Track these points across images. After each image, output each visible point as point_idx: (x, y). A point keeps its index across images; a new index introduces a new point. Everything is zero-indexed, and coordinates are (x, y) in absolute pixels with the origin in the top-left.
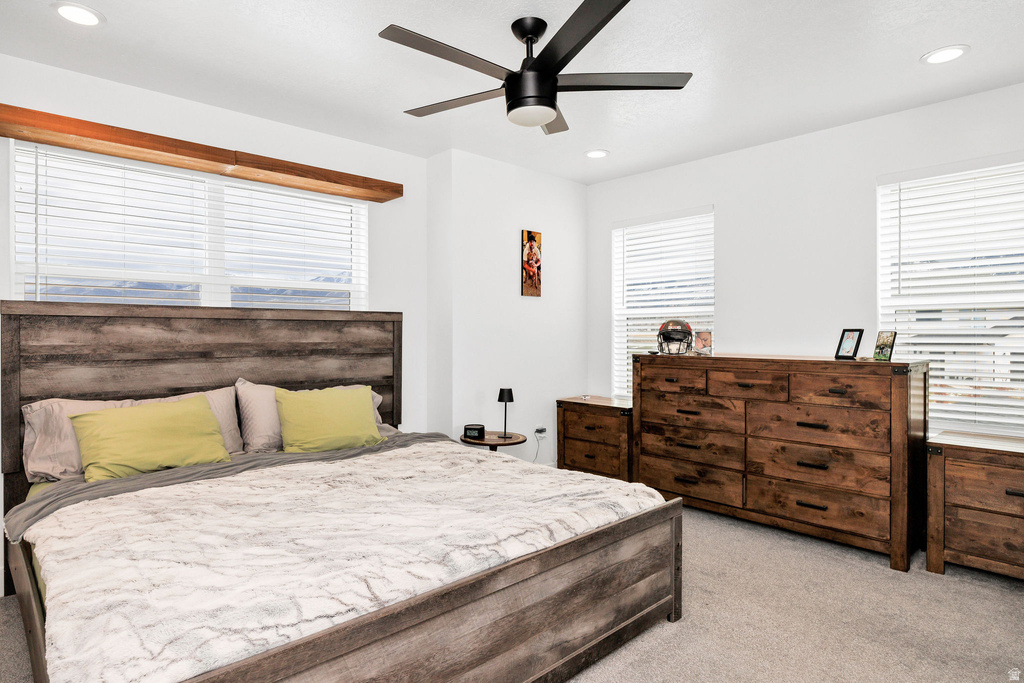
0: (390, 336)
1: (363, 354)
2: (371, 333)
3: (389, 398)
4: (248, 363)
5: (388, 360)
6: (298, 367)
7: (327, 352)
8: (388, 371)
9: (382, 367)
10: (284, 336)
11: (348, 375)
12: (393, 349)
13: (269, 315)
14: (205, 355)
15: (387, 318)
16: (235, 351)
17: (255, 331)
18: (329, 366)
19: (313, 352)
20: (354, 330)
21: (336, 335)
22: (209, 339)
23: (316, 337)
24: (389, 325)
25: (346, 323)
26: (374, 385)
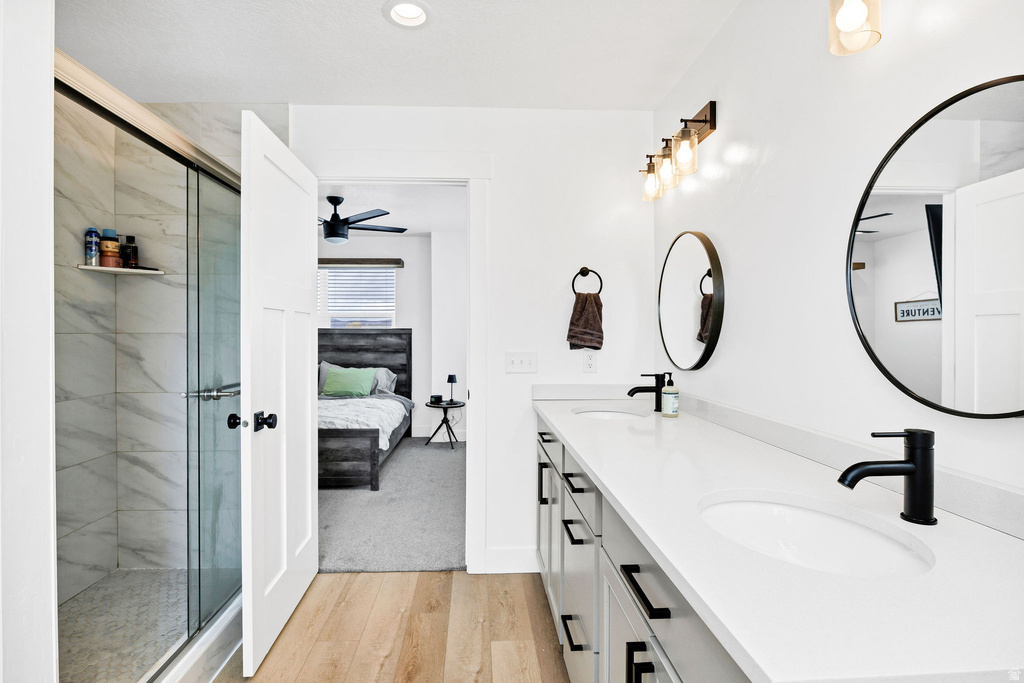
0: (405, 342)
1: (388, 352)
2: (393, 340)
3: (403, 377)
5: (404, 356)
6: (353, 357)
7: (367, 350)
8: (404, 361)
9: (400, 359)
10: (346, 342)
11: (380, 362)
12: (407, 349)
13: (337, 332)
15: (402, 332)
18: (369, 357)
19: (359, 350)
20: (383, 339)
21: (373, 341)
23: (362, 342)
24: (404, 336)
25: (378, 335)
26: (393, 369)
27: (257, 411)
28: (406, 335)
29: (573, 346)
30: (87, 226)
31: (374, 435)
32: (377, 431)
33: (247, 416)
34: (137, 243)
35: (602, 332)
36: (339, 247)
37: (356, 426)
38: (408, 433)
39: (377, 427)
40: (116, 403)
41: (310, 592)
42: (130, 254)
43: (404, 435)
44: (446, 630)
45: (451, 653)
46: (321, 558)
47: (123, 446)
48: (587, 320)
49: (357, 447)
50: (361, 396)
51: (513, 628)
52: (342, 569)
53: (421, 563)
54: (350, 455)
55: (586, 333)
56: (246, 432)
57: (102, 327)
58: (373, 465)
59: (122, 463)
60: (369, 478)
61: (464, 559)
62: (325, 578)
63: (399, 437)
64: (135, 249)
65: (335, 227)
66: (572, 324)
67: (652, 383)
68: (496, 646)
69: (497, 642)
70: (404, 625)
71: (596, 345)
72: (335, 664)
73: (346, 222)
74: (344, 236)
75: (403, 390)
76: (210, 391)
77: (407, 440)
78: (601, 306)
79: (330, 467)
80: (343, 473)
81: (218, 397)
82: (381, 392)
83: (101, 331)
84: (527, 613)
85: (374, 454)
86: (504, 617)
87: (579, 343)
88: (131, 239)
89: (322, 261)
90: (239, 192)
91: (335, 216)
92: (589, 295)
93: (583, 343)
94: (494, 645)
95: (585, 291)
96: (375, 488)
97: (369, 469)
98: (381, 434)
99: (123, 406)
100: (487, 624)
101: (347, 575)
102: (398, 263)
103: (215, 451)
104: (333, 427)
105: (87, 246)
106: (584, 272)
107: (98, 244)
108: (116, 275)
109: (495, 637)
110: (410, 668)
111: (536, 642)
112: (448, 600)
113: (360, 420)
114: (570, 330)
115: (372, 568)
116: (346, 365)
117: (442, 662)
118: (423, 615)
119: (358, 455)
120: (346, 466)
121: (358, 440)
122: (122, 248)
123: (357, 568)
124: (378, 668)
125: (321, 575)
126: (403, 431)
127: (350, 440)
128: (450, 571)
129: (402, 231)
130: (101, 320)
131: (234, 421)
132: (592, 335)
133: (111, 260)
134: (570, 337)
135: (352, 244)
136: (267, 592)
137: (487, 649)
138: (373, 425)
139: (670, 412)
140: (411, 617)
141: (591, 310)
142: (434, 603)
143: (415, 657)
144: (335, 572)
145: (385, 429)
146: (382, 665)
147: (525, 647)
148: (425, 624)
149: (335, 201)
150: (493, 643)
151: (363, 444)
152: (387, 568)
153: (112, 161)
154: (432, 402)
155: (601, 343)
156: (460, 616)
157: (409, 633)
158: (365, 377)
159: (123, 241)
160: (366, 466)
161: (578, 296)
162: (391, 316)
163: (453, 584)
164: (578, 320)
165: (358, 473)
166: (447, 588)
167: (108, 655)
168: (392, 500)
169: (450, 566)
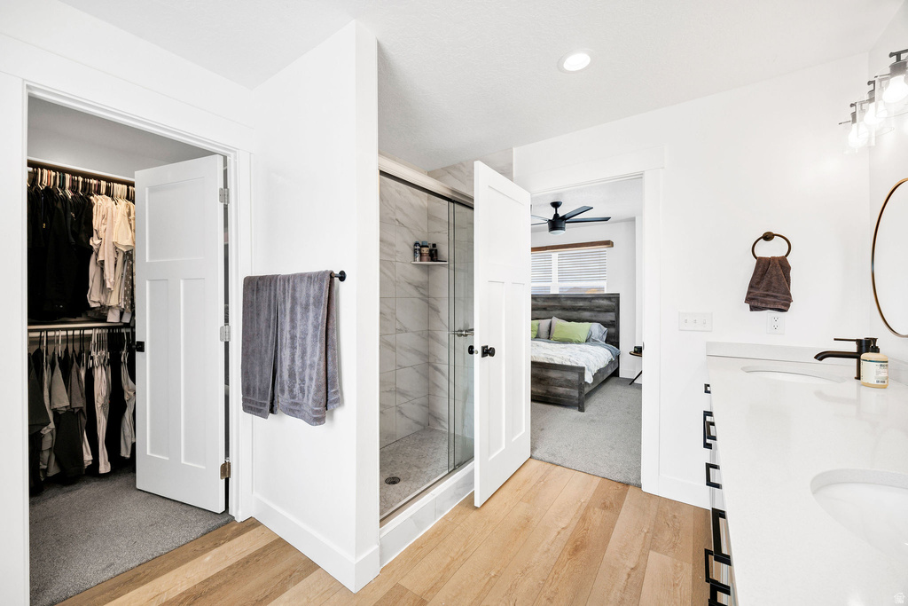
0: (614, 304)
1: (601, 311)
2: (605, 302)
3: (613, 330)
4: (557, 312)
5: (613, 314)
6: (575, 314)
7: (584, 309)
8: (613, 319)
9: (610, 317)
10: (569, 303)
11: (594, 319)
12: (616, 309)
14: (545, 309)
15: (612, 296)
16: (554, 308)
17: (559, 302)
18: (586, 314)
19: (579, 309)
21: (589, 303)
22: (546, 304)
23: (581, 304)
24: (613, 300)
25: (593, 298)
26: (604, 324)
27: (484, 345)
28: (615, 298)
29: (753, 308)
30: (415, 241)
31: (581, 371)
32: (583, 368)
33: (478, 348)
34: (437, 248)
35: (790, 295)
36: (559, 237)
37: (569, 364)
38: (616, 373)
39: (584, 366)
40: (429, 335)
41: (522, 469)
42: (434, 254)
43: (611, 374)
44: (613, 528)
45: (613, 545)
46: (533, 449)
47: (431, 360)
48: (770, 283)
49: (569, 378)
50: (579, 342)
51: (674, 547)
52: (547, 460)
53: (605, 472)
54: (564, 383)
55: (768, 295)
56: (477, 356)
57: (422, 294)
58: (580, 393)
59: (431, 368)
60: (577, 402)
61: (640, 478)
62: (534, 463)
63: (606, 376)
64: (436, 250)
65: (556, 223)
66: (751, 286)
67: (853, 348)
68: (653, 556)
69: (655, 553)
70: (581, 512)
71: (783, 308)
72: (528, 519)
73: (564, 219)
74: (562, 229)
75: (613, 340)
76: (461, 331)
77: (615, 379)
78: (789, 268)
79: (550, 390)
80: (559, 395)
81: (466, 335)
82: (594, 340)
83: (421, 296)
84: (691, 541)
85: (581, 384)
86: (667, 535)
87: (759, 305)
88: (434, 245)
89: (534, 249)
90: (473, 209)
91: (556, 215)
92: (773, 258)
93: (764, 305)
94: (652, 554)
95: (768, 255)
96: (582, 410)
97: (577, 396)
98: (586, 371)
99: (432, 338)
100: (649, 535)
101: (549, 465)
102: (609, 243)
103: (464, 367)
104: (552, 362)
105: (415, 251)
106: (768, 237)
107: (420, 250)
108: (428, 266)
109: (654, 548)
110: (578, 543)
111: (694, 568)
112: (620, 506)
113: (572, 359)
114: (749, 293)
115: (567, 465)
116: (569, 320)
117: (604, 550)
118: (596, 509)
119: (569, 384)
120: (561, 390)
121: (569, 373)
122: (431, 251)
123: (556, 462)
124: (556, 534)
125: (531, 460)
126: (610, 371)
127: (564, 373)
128: (628, 485)
129: (606, 219)
130: (422, 290)
131: (471, 350)
132: (775, 297)
133: (425, 258)
134: (748, 300)
135: (569, 234)
136: (490, 459)
137: (644, 555)
138: (581, 364)
139: (874, 382)
140: (588, 508)
141: (774, 273)
142: (608, 503)
143: (584, 537)
144: (541, 460)
145: (591, 368)
146: (559, 533)
147: (682, 568)
148: (597, 516)
149: (556, 205)
150: (651, 552)
151: (573, 377)
152: (577, 468)
153: (426, 204)
154: (635, 352)
155: (788, 306)
156: (627, 520)
157: (584, 519)
158: (582, 329)
159: (431, 247)
160: (575, 393)
161: (759, 260)
162: (602, 284)
163: (627, 496)
164: (758, 283)
165: (570, 397)
166: (621, 497)
167: (416, 469)
168: (593, 421)
169: (627, 481)
